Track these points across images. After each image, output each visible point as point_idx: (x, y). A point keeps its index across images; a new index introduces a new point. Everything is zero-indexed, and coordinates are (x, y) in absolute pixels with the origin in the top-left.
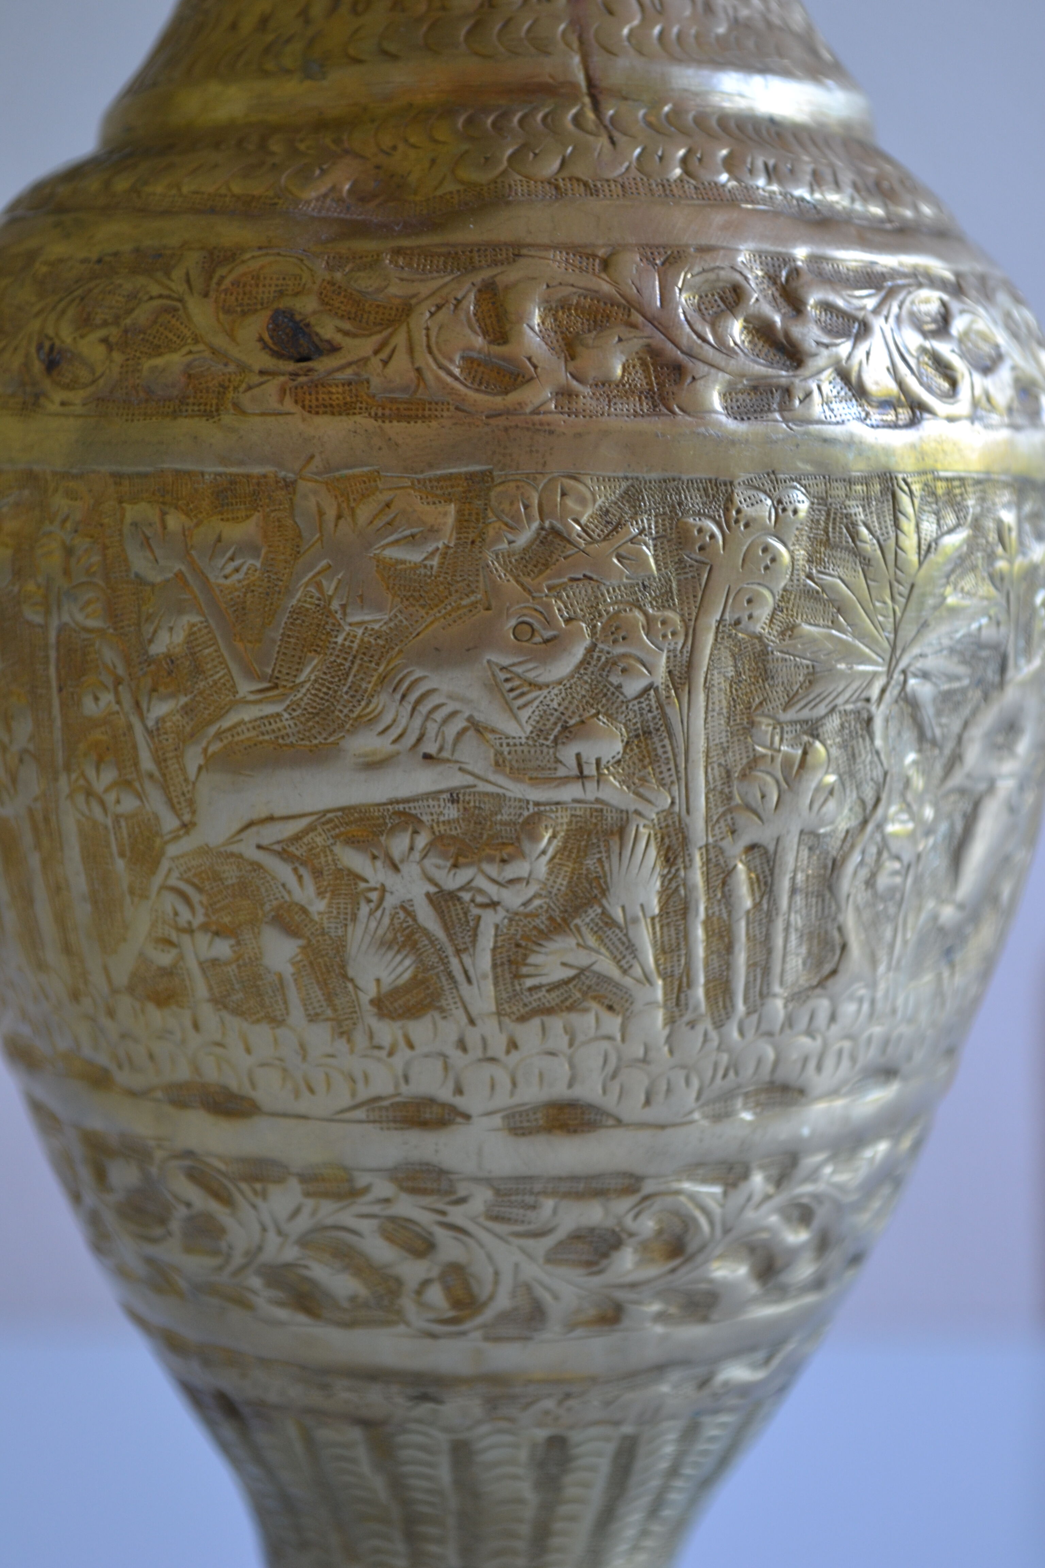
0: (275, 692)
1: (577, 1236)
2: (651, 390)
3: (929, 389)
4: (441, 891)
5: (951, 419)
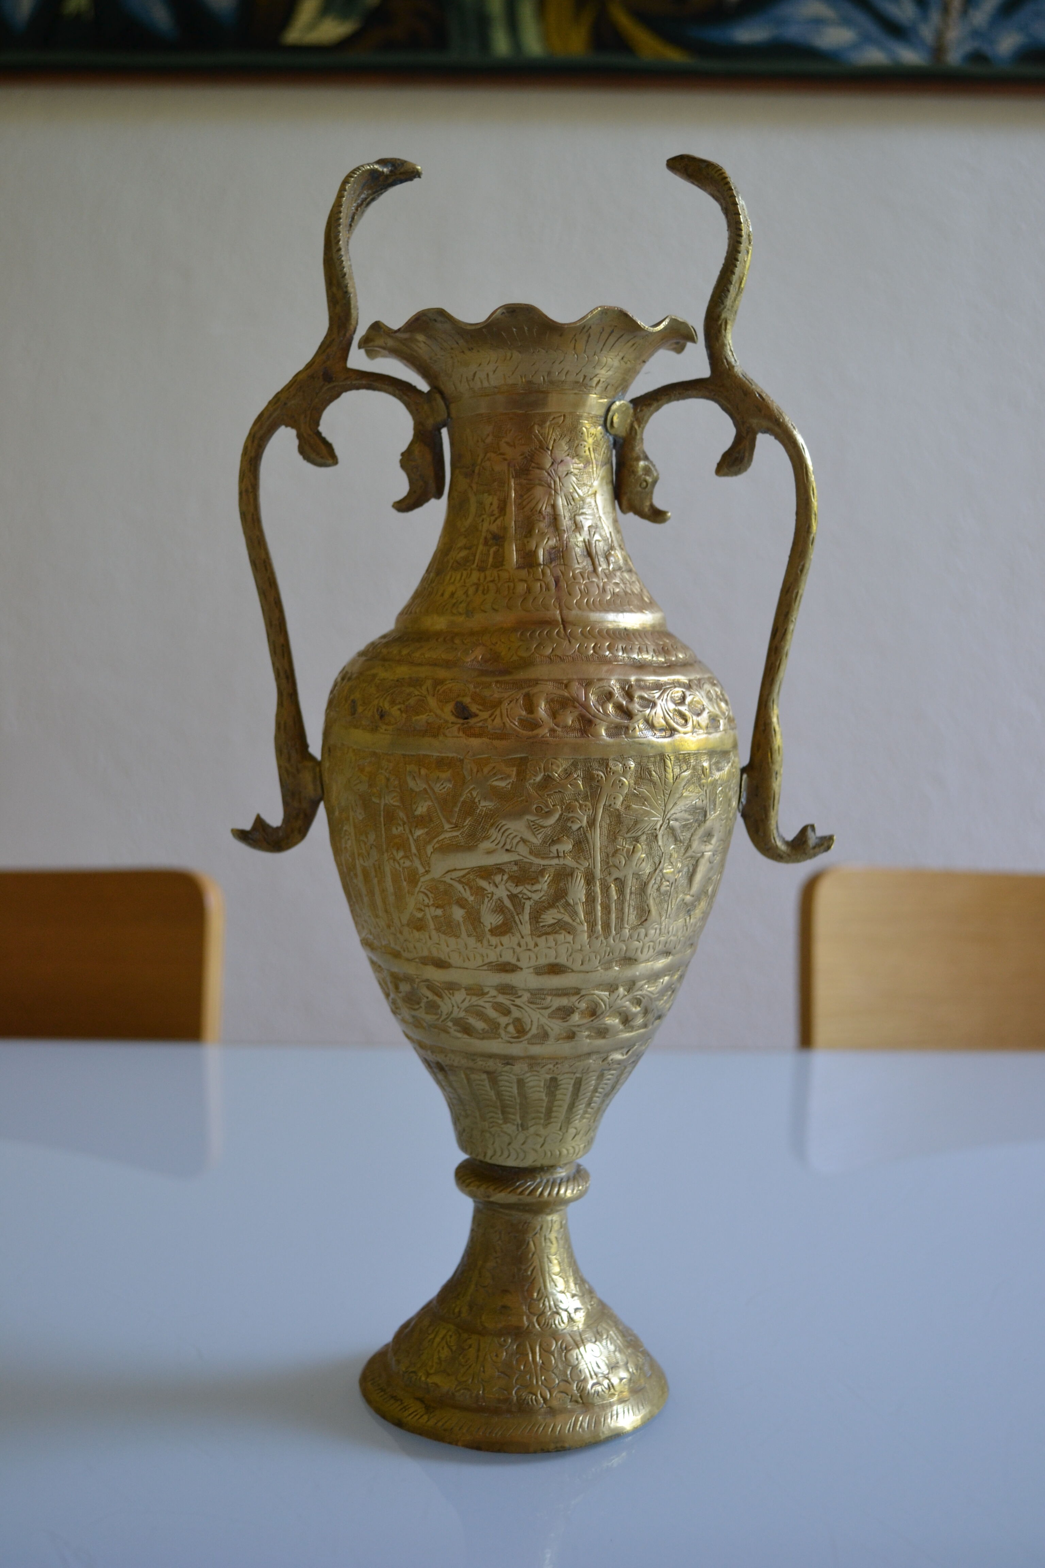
0: (457, 828)
1: (559, 1009)
2: (581, 729)
3: (677, 723)
4: (512, 894)
5: (685, 733)
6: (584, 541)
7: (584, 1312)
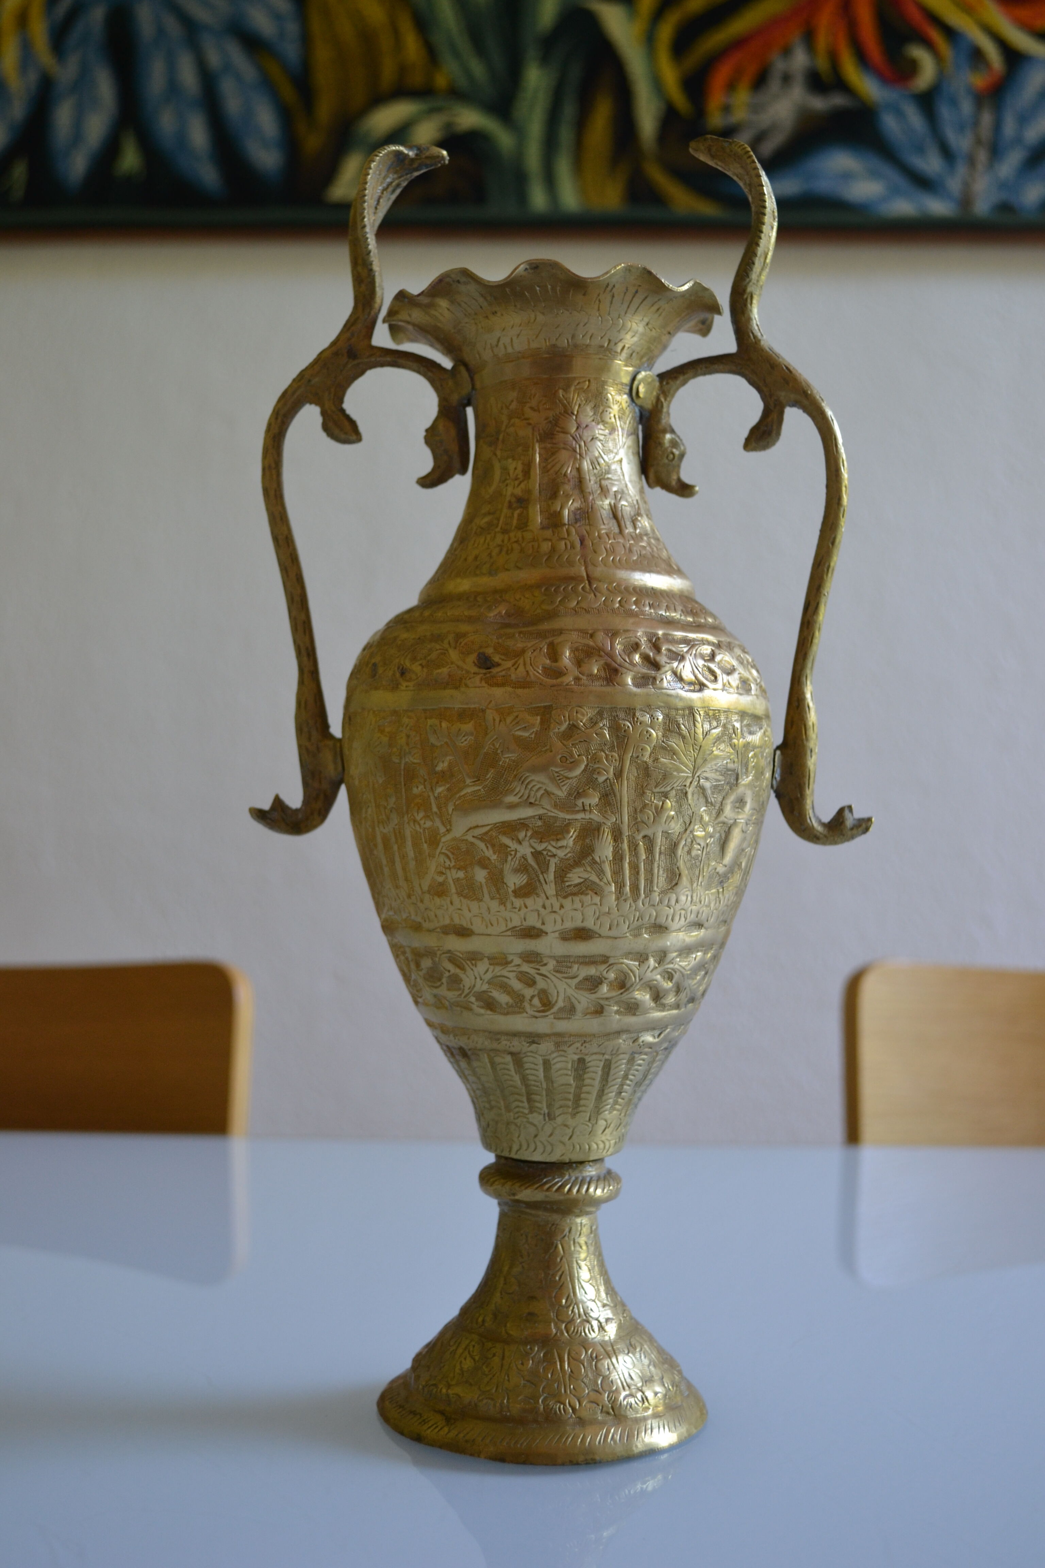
0: (479, 782)
1: (586, 979)
2: (607, 677)
3: (706, 679)
4: (536, 851)
5: (715, 690)
6: (610, 504)
7: (616, 1323)
